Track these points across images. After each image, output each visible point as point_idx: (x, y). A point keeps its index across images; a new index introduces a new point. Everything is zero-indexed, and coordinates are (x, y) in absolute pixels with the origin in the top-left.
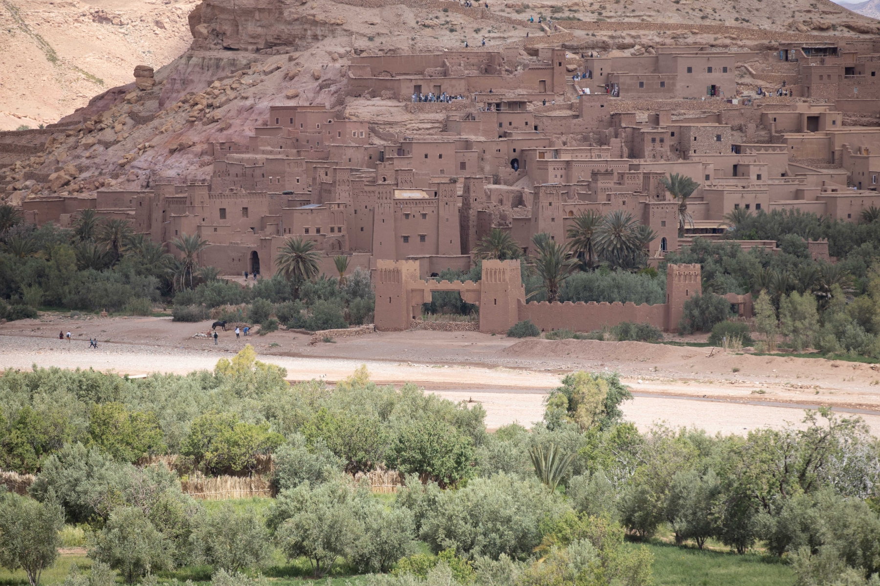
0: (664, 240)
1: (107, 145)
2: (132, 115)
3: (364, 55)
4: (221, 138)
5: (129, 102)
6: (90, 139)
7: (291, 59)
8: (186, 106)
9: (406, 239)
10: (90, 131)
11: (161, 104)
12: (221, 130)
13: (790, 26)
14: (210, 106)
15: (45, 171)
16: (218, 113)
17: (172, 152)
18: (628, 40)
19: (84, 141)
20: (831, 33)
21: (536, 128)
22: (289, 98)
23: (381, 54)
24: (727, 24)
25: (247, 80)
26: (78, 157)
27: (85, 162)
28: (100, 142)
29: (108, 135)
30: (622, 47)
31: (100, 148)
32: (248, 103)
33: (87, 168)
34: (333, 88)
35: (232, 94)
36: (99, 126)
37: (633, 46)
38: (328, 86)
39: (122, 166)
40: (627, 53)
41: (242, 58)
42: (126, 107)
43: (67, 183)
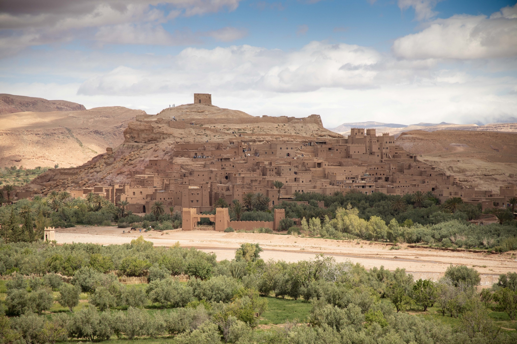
0: (273, 201)
1: (97, 172)
2: (105, 163)
3: (179, 144)
4: (134, 170)
5: (105, 159)
6: (92, 171)
7: (156, 145)
8: (123, 160)
9: (192, 201)
10: (92, 168)
11: (115, 159)
12: (134, 167)
13: (312, 135)
14: (130, 160)
15: (78, 181)
16: (133, 162)
17: (118, 174)
18: (262, 139)
19: (90, 171)
20: (324, 137)
21: (233, 166)
22: (155, 157)
23: (184, 143)
24: (292, 134)
25: (142, 152)
26: (88, 176)
27: (90, 178)
28: (95, 171)
29: (98, 169)
30: (260, 141)
31: (95, 173)
32: (142, 159)
33: (91, 180)
34: (169, 154)
35: (137, 156)
36: (95, 166)
37: (263, 141)
38: (168, 153)
39: (102, 179)
40: (261, 143)
41: (140, 145)
42: (104, 160)
43: (85, 184)
